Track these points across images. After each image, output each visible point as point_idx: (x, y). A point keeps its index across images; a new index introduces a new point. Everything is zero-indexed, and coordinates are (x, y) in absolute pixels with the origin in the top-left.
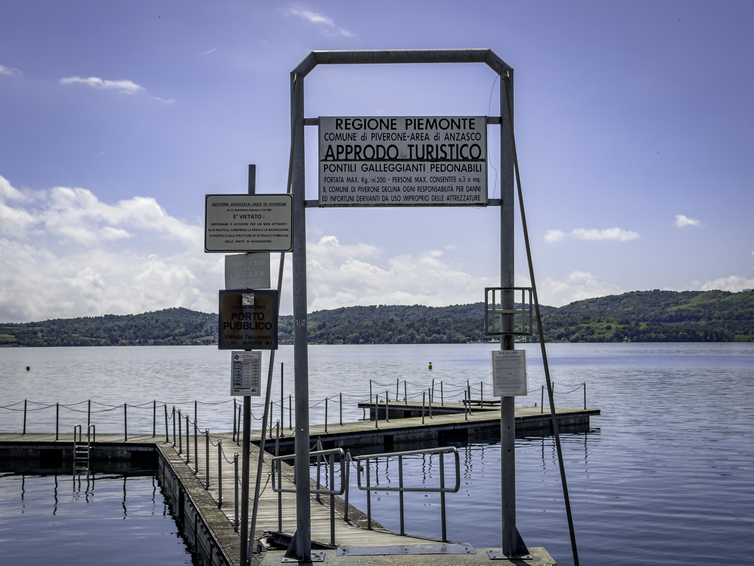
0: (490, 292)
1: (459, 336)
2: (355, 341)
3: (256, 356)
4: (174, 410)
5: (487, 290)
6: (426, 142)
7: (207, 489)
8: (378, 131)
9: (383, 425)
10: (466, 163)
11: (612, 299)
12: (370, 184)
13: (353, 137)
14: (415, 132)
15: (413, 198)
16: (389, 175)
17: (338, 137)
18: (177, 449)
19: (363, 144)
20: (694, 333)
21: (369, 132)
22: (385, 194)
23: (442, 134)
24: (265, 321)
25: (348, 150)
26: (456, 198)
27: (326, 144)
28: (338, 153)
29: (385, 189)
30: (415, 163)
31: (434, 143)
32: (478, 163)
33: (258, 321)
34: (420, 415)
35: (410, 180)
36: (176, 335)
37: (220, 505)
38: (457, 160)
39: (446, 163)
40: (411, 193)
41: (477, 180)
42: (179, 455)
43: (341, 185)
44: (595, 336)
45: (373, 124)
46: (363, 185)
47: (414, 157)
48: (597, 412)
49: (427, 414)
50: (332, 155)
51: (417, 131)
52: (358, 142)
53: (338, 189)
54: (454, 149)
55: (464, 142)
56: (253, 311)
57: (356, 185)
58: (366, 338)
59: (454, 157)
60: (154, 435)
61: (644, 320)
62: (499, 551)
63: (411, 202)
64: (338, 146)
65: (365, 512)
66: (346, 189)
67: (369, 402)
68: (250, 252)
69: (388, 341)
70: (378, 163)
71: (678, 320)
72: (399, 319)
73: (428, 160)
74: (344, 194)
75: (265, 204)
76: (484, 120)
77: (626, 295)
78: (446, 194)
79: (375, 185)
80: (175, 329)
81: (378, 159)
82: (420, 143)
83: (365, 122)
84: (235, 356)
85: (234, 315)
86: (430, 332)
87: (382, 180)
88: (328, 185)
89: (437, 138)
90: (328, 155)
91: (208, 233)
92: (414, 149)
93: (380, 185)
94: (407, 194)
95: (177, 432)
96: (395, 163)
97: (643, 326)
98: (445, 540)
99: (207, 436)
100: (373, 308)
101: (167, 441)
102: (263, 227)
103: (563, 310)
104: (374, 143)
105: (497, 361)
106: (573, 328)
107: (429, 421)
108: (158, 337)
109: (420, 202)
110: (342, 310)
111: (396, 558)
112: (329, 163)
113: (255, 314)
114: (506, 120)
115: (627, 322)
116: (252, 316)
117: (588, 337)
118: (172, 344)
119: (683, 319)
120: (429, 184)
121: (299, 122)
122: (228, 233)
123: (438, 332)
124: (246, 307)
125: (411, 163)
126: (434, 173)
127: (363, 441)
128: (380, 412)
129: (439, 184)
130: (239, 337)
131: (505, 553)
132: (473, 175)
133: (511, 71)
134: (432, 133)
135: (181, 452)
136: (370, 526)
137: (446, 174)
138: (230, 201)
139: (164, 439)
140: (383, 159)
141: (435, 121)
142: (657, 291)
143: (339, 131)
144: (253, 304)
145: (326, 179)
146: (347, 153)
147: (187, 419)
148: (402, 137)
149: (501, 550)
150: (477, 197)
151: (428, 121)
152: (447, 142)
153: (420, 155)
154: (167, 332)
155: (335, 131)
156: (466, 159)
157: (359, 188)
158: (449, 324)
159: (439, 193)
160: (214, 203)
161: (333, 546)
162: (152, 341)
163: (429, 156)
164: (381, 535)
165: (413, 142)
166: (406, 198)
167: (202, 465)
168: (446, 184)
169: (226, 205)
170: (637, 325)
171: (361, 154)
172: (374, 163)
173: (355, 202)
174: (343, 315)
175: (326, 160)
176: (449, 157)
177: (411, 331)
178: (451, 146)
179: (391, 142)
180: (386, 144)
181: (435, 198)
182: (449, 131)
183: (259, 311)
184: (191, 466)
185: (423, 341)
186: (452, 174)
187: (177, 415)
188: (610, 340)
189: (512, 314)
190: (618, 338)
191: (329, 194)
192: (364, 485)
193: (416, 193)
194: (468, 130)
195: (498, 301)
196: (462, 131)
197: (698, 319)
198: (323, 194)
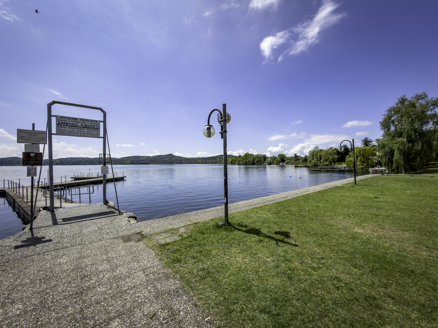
0: (100, 155)
1: (97, 163)
2: (71, 165)
3: (36, 168)
4: (11, 182)
5: (100, 154)
6: (85, 124)
7: (23, 199)
8: (73, 120)
9: (77, 181)
10: (95, 129)
11: (129, 157)
12: (70, 131)
13: (66, 121)
14: (82, 122)
15: (82, 135)
16: (76, 130)
17: (62, 120)
18: (13, 191)
19: (69, 123)
20: (144, 163)
21: (70, 120)
22: (75, 134)
23: (89, 123)
24: (38, 159)
25: (64, 123)
26: (93, 136)
27: (58, 122)
28: (62, 124)
29: (75, 133)
30: (83, 128)
31: (87, 124)
32: (98, 130)
33: (36, 159)
34: (86, 179)
35: (81, 131)
36: (14, 163)
37: (27, 202)
38: (93, 128)
39: (90, 129)
40: (81, 134)
41: (98, 133)
42: (13, 192)
43: (62, 131)
44: (126, 164)
45: (71, 119)
46: (69, 131)
47: (82, 127)
48: (126, 177)
49: (88, 179)
50: (60, 124)
51: (83, 121)
52: (67, 122)
53: (61, 132)
54: (92, 126)
55: (94, 125)
56: (34, 157)
57: (67, 131)
58: (74, 164)
59: (92, 128)
60: (4, 188)
61: (135, 161)
62: (102, 203)
63: (81, 136)
64: (62, 122)
65: (71, 199)
66: (64, 132)
67: (73, 177)
68: (33, 144)
69: (79, 165)
70: (73, 127)
71: (141, 161)
72: (82, 160)
73: (86, 128)
74: (63, 133)
75: (38, 133)
76: (99, 121)
77: (132, 156)
78: (90, 135)
79: (72, 132)
80: (13, 162)
81: (73, 126)
82: (84, 124)
83: (70, 118)
84: (28, 168)
85: (27, 158)
86: (90, 163)
87: (74, 131)
88: (58, 130)
89: (88, 123)
90: (58, 124)
91: (18, 138)
92: (82, 125)
93: (73, 132)
94: (80, 134)
95: (13, 187)
96: (77, 128)
97: (135, 162)
98: (90, 203)
99: (23, 187)
100: (75, 158)
101: (9, 189)
102: (37, 138)
103: (120, 159)
104: (72, 123)
105: (102, 168)
106: (122, 162)
107: (88, 180)
108: (7, 164)
109: (84, 136)
110: (67, 158)
111: (77, 208)
112: (59, 126)
113: (35, 158)
114: (104, 122)
115: (132, 161)
116: (34, 158)
117: (125, 164)
118: (12, 166)
119: (142, 161)
120: (86, 133)
121: (50, 116)
122: (25, 139)
123: (92, 163)
124: (32, 156)
125: (81, 128)
126: (87, 130)
127: (71, 185)
128: (76, 179)
129: (88, 133)
130: (30, 163)
131: (104, 204)
132: (97, 132)
133: (106, 113)
134: (87, 122)
135: (14, 191)
136: (72, 202)
137: (90, 131)
138: (26, 131)
139: (8, 188)
140: (74, 126)
141: (88, 120)
142: (138, 156)
143: (62, 119)
144: (34, 155)
145: (58, 129)
146: (64, 124)
147: (16, 183)
148: (79, 122)
149: (103, 203)
150: (97, 136)
151: (86, 120)
152: (90, 125)
153: (84, 126)
154: (10, 163)
155: (61, 119)
156: (95, 128)
157: (68, 132)
158: (94, 161)
159: (89, 135)
160: (20, 131)
161: (61, 207)
162: (5, 165)
163: (86, 127)
164: (75, 204)
165: (82, 124)
166: (80, 135)
167: (21, 194)
168: (90, 133)
169: (25, 132)
170: (134, 162)
171: (68, 125)
172: (72, 127)
173: (66, 135)
174: (67, 159)
175: (58, 125)
176: (91, 128)
177: (85, 162)
178: (92, 125)
179: (76, 123)
180: (75, 123)
181: (87, 135)
182: (91, 122)
183: (36, 157)
184: (18, 194)
185: (88, 165)
186: (92, 131)
187: (12, 183)
188: (129, 164)
189: (105, 159)
190: (130, 164)
191: (59, 133)
192: (70, 194)
193: (83, 134)
194: (95, 123)
195: (102, 156)
196: (94, 123)
197: (145, 161)
198: (57, 132)
